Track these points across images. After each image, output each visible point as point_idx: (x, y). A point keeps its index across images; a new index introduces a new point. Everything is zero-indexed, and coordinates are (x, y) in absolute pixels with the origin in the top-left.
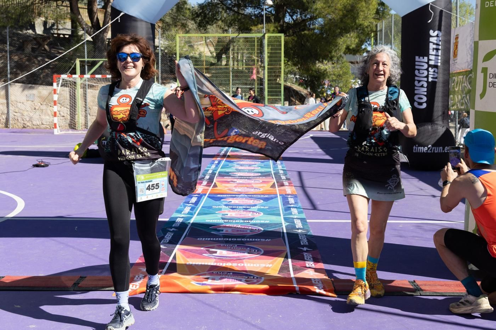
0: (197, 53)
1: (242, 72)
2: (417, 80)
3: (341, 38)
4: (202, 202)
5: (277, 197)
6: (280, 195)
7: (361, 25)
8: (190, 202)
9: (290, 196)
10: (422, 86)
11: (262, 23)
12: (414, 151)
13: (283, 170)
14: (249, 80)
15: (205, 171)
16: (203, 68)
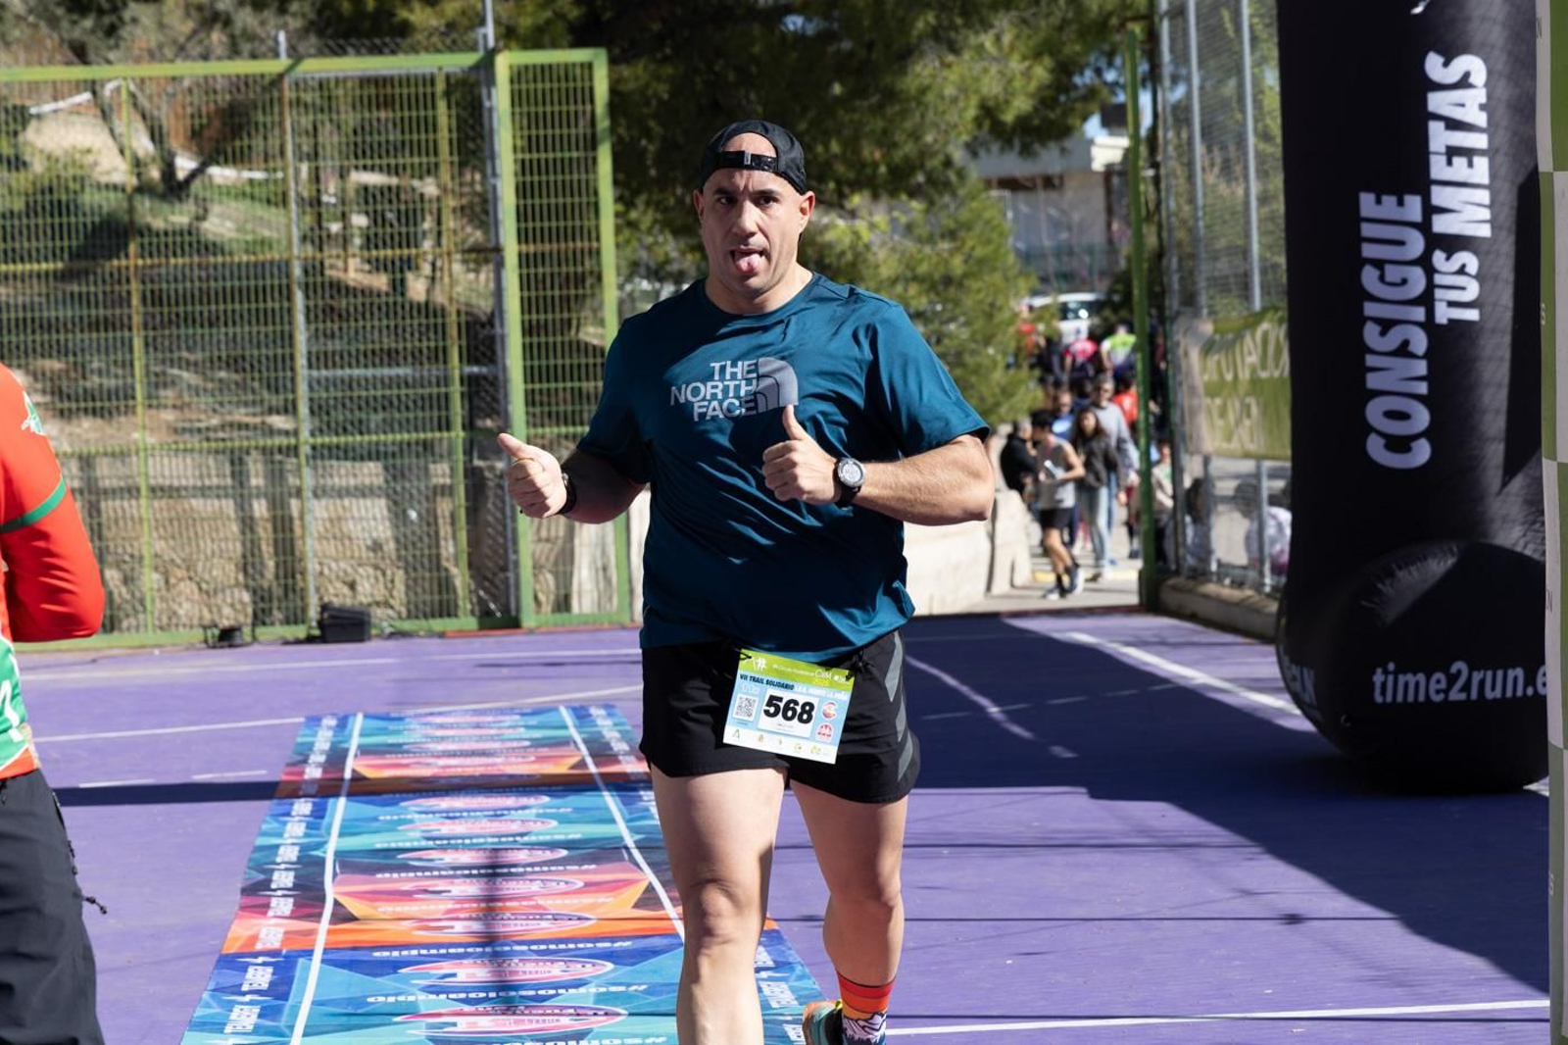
2: (1377, 321)
3: (949, 66)
4: (305, 980)
8: (245, 988)
10: (1403, 351)
12: (1379, 699)
14: (412, 334)
15: (257, 855)
16: (127, 268)
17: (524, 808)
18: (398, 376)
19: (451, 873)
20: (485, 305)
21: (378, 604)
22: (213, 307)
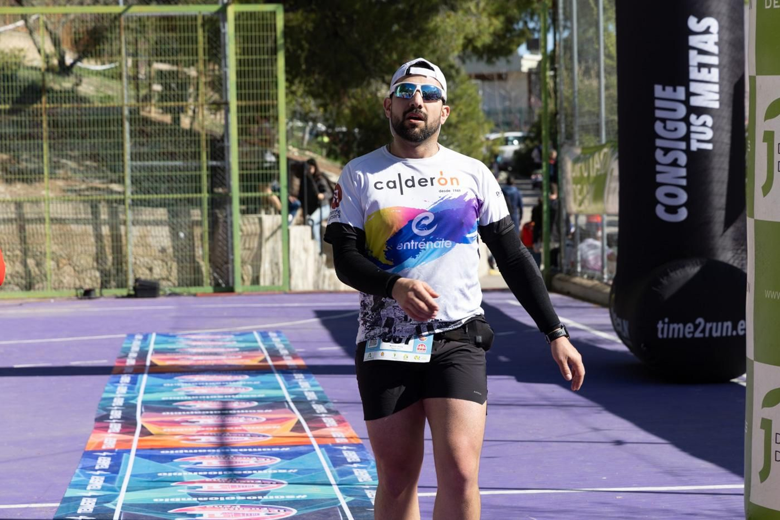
2: (662, 148)
3: (450, 17)
4: (127, 465)
5: (314, 450)
6: (320, 446)
8: (97, 467)
9: (345, 448)
10: (675, 164)
12: (660, 336)
13: (316, 392)
14: (183, 145)
15: (103, 402)
16: (41, 109)
17: (236, 381)
18: (176, 166)
19: (200, 412)
20: (219, 131)
21: (163, 279)
22: (84, 129)
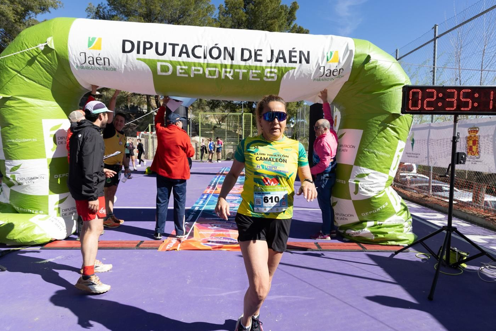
0: (210, 122)
1: (232, 132)
4: (209, 198)
7: (289, 110)
8: (203, 198)
11: (241, 108)
14: (236, 136)
15: (212, 181)
18: (234, 139)
20: (241, 134)
